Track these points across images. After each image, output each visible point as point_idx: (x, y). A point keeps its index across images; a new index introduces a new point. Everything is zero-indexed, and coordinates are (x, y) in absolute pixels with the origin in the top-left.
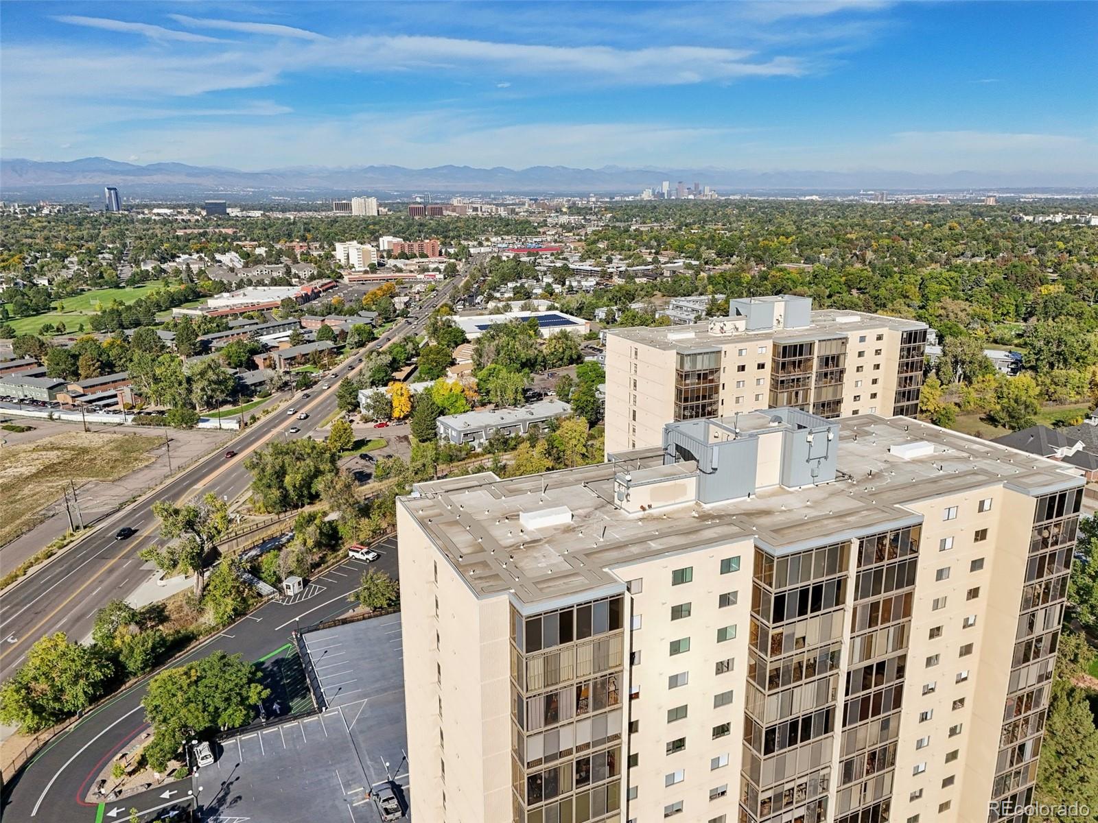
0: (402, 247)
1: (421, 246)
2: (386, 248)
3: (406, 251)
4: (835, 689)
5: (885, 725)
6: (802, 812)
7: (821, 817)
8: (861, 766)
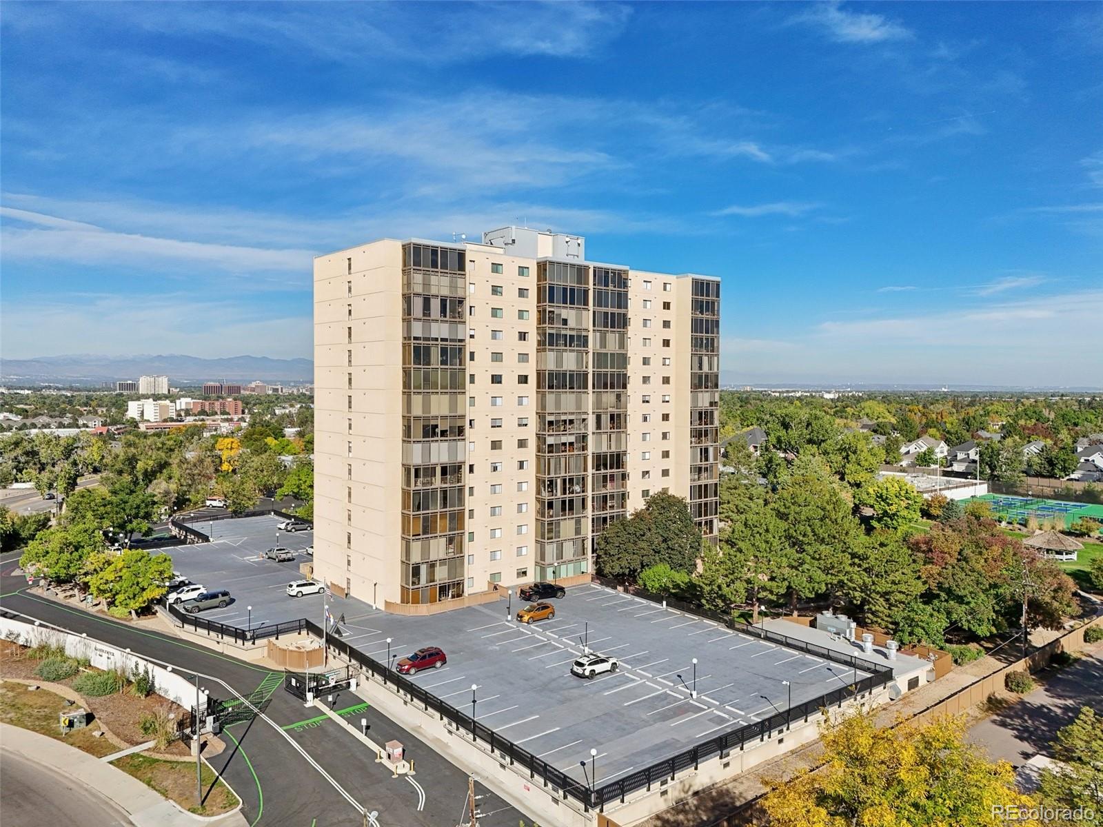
0: (203, 405)
1: (223, 405)
2: (183, 407)
3: (207, 409)
4: (587, 363)
5: (618, 396)
6: (572, 439)
7: (584, 448)
8: (605, 419)
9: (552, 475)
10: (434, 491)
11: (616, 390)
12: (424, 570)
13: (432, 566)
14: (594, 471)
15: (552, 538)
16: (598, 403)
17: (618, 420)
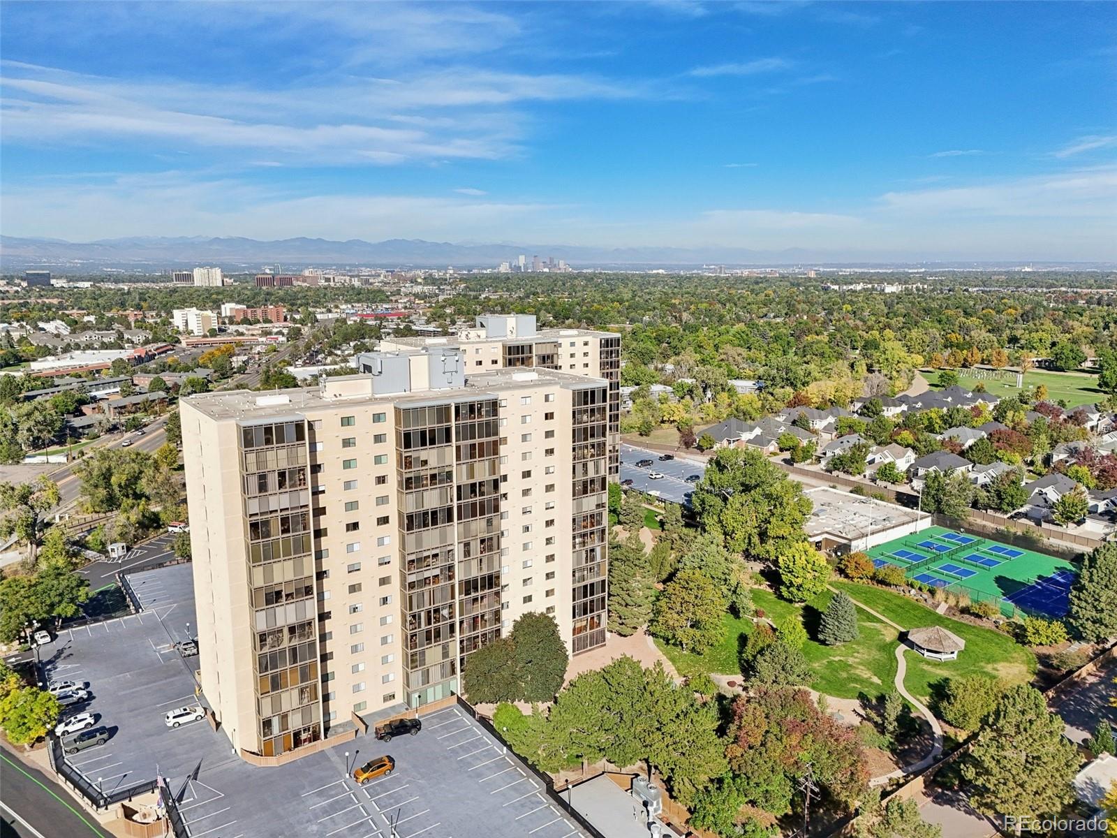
0: (245, 313)
1: (265, 312)
2: (228, 314)
3: (249, 317)
5: (490, 521)
6: (437, 572)
7: (451, 577)
8: (476, 547)
9: (415, 610)
10: (283, 652)
11: (486, 516)
12: (276, 723)
13: (284, 717)
14: (463, 596)
15: (417, 667)
16: (467, 532)
17: (490, 544)
